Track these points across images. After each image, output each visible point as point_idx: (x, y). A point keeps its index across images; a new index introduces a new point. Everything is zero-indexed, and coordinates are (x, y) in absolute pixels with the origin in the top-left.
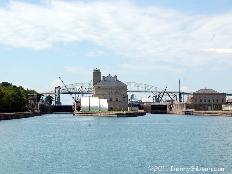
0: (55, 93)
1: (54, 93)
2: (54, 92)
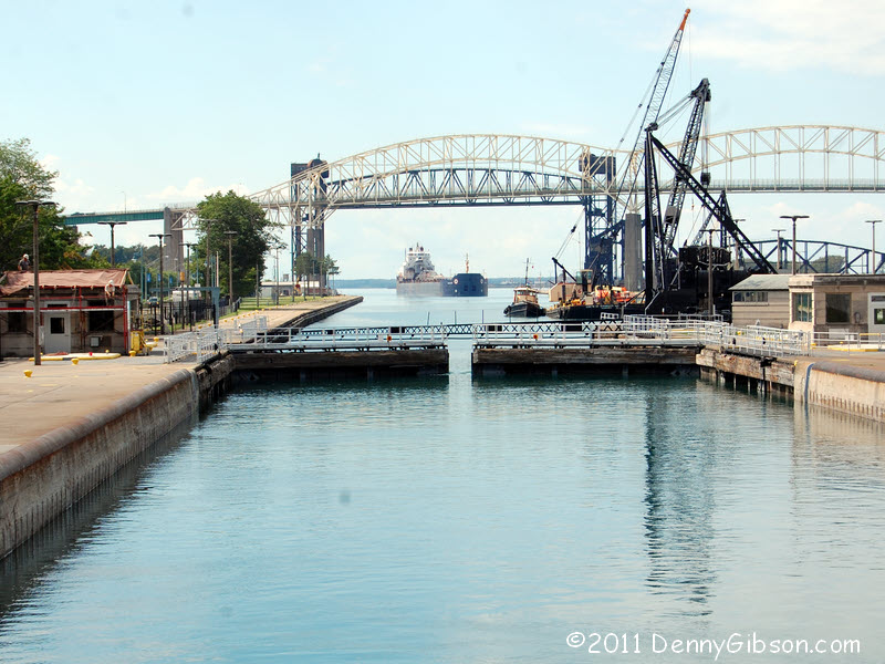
0: (295, 205)
1: (285, 204)
2: (286, 194)
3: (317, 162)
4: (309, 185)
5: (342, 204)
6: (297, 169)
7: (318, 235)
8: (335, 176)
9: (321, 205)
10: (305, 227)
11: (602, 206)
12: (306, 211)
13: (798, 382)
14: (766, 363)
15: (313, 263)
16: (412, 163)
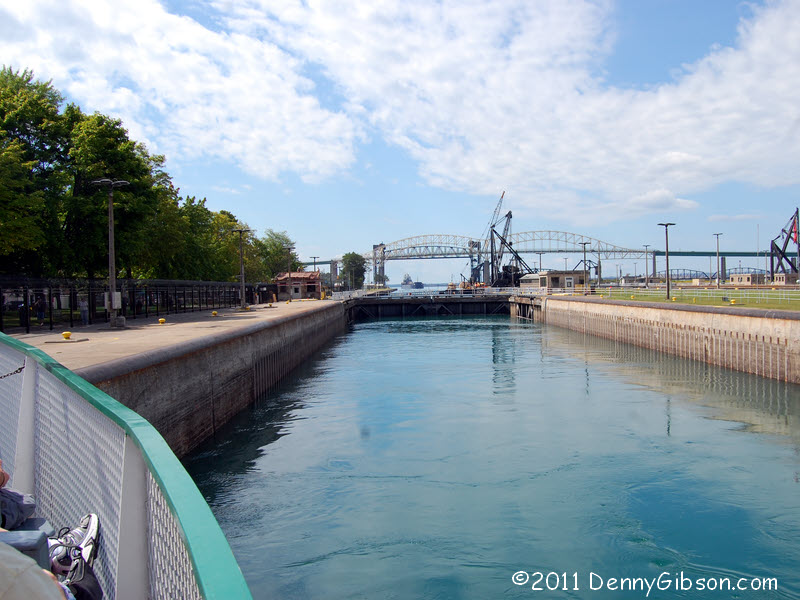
0: (375, 259)
1: (371, 258)
2: (372, 255)
3: (382, 245)
4: (379, 252)
5: (390, 258)
6: (375, 247)
7: (382, 269)
8: (388, 249)
9: (383, 258)
10: (378, 266)
11: (476, 258)
12: (378, 261)
13: (543, 304)
14: (532, 299)
15: (381, 278)
16: (413, 244)
